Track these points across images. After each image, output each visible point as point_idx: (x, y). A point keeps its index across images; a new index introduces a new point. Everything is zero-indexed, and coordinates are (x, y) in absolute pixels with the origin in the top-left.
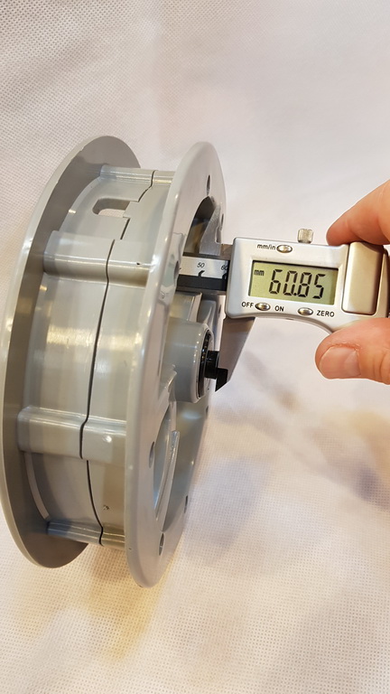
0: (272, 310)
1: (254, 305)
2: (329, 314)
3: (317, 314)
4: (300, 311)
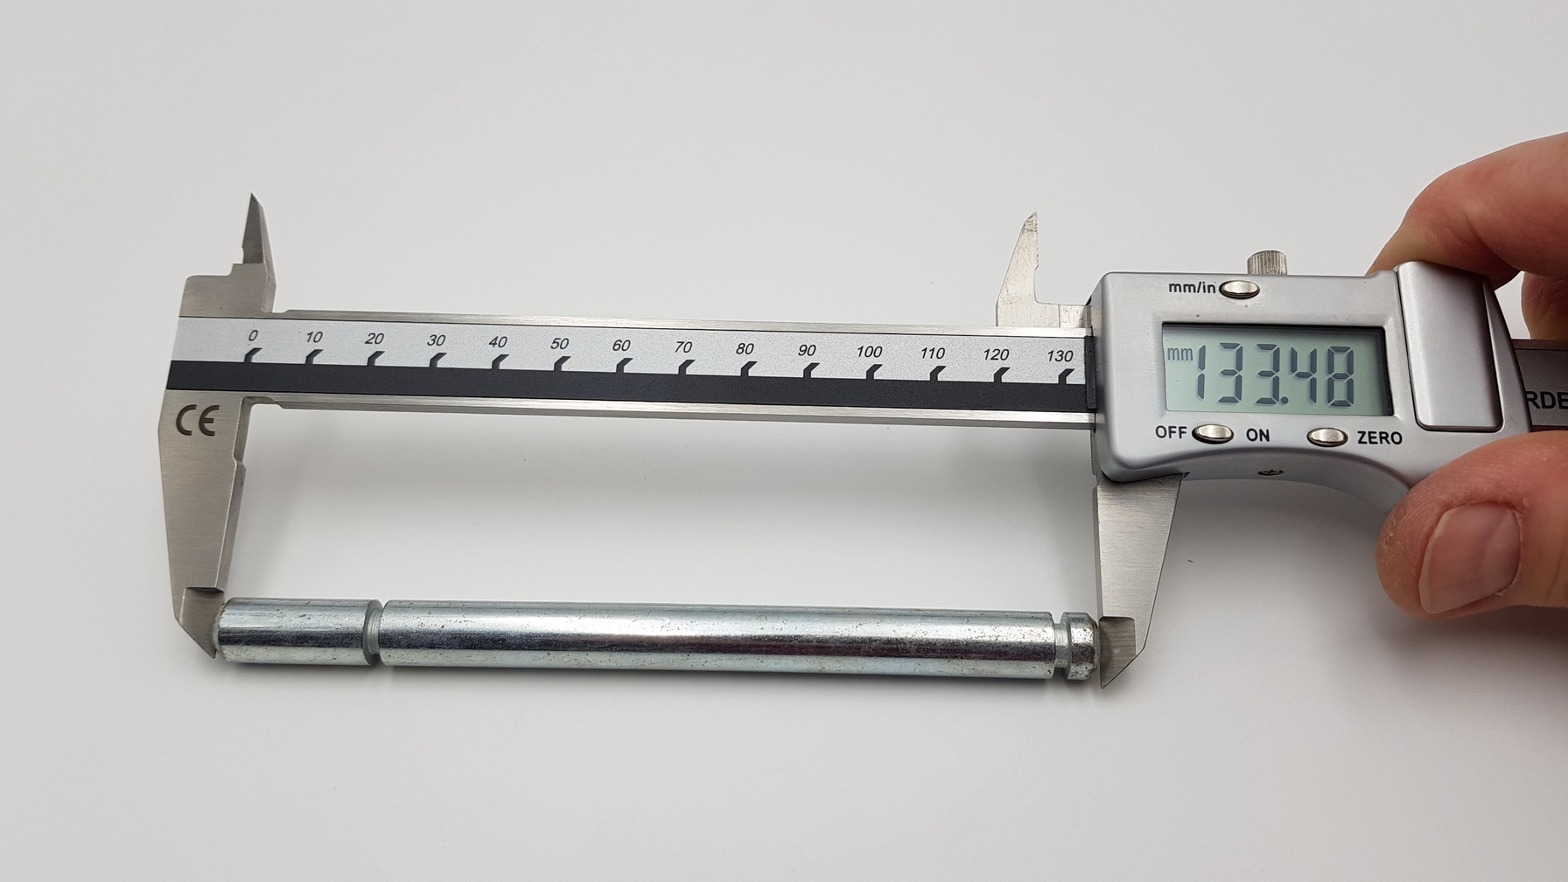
1: (1188, 432)
2: (1389, 439)
3: (1360, 442)
4: (1313, 436)
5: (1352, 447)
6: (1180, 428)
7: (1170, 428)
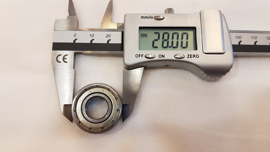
0: (157, 58)
1: (144, 56)
2: (196, 56)
3: (188, 57)
4: (176, 56)
5: (185, 59)
6: (142, 55)
7: (139, 55)
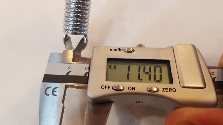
0: (126, 90)
1: (111, 87)
2: (172, 90)
3: (163, 91)
6: (109, 86)
7: (106, 86)
